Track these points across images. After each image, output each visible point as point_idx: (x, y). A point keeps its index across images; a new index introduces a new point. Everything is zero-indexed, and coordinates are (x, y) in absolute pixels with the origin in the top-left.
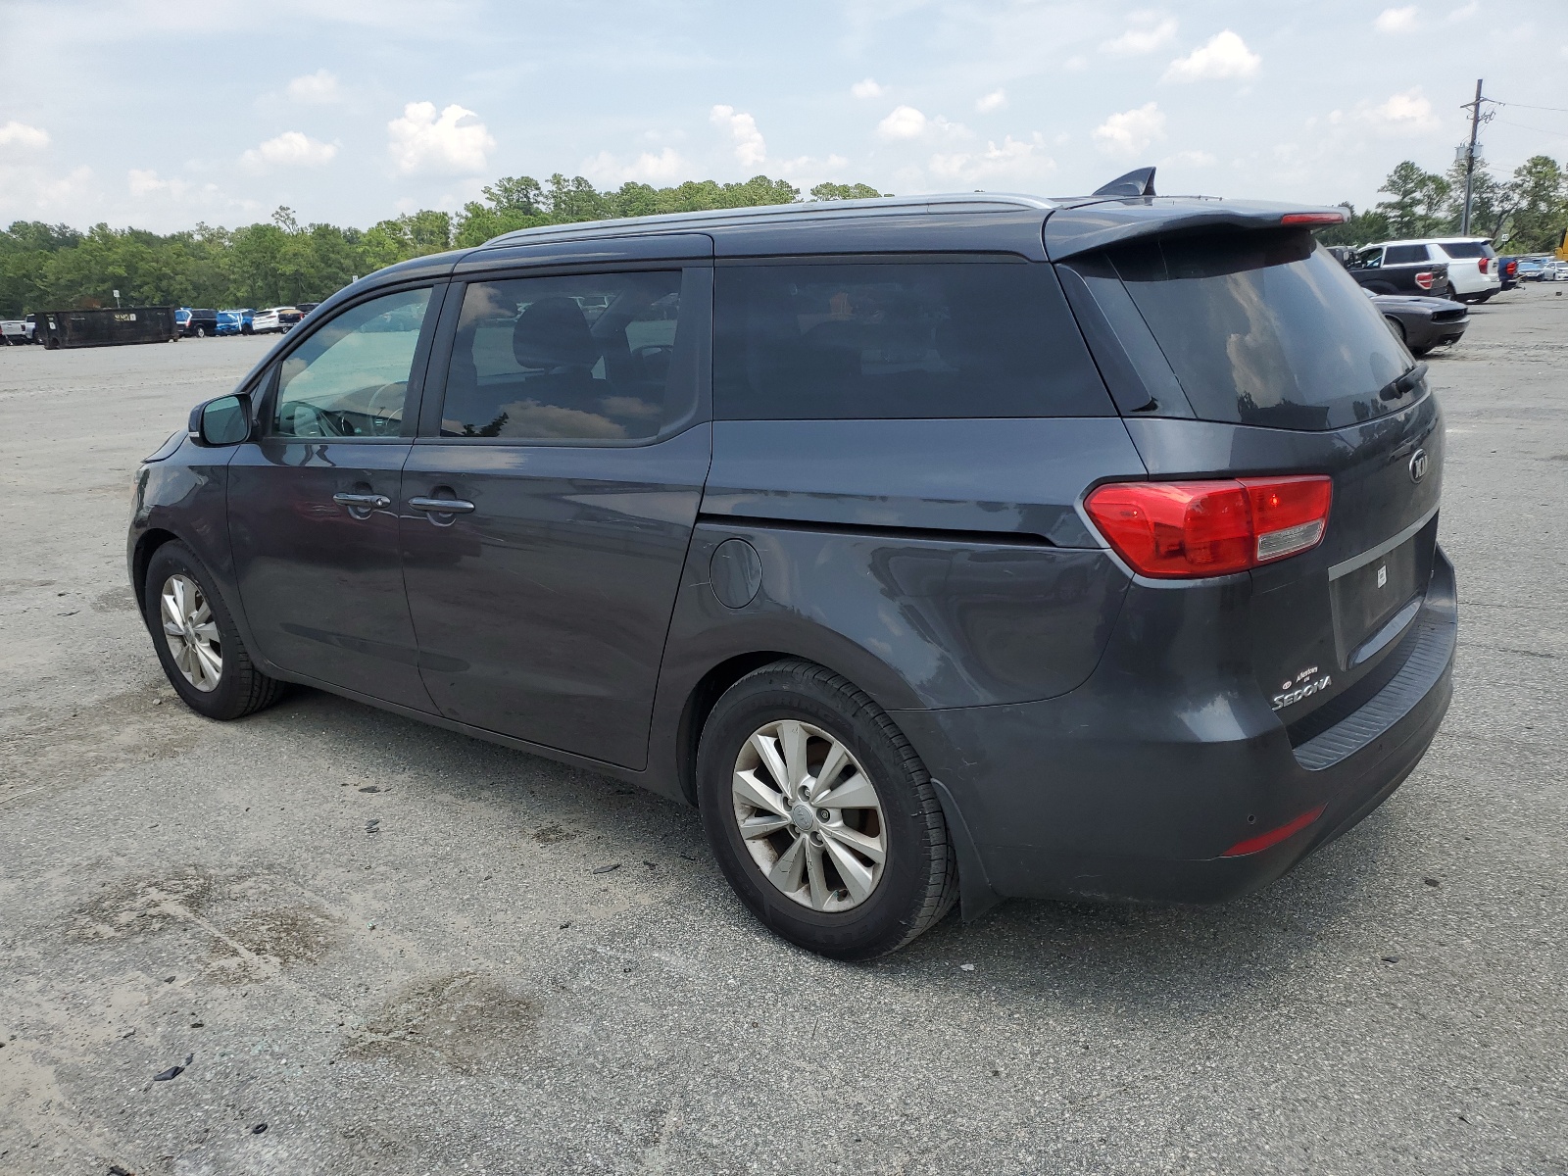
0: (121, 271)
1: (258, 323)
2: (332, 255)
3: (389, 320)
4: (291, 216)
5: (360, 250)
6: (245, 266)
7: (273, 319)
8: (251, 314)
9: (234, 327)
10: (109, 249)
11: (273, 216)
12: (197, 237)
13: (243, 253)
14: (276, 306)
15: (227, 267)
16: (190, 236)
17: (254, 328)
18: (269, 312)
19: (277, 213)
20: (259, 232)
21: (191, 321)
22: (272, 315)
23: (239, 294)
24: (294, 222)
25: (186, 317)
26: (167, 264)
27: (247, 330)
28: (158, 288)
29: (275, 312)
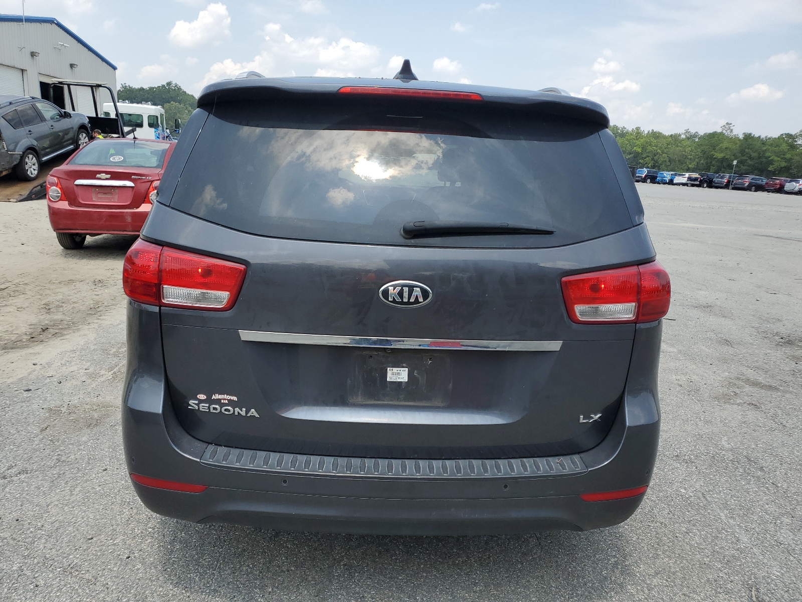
0: (639, 150)
1: (677, 180)
2: (747, 150)
3: (746, 185)
4: (731, 128)
5: (765, 148)
6: (698, 152)
7: (685, 179)
8: (676, 175)
9: (665, 180)
10: (637, 139)
11: (721, 127)
12: (683, 136)
13: (699, 145)
14: (687, 172)
15: (689, 152)
16: (680, 135)
17: (674, 182)
18: (685, 175)
19: (724, 126)
20: (713, 135)
21: (646, 175)
22: (685, 176)
23: (690, 166)
24: (732, 131)
25: (644, 172)
26: (661, 148)
27: (671, 182)
28: (653, 159)
29: (687, 175)
